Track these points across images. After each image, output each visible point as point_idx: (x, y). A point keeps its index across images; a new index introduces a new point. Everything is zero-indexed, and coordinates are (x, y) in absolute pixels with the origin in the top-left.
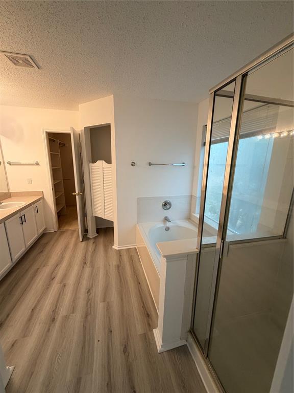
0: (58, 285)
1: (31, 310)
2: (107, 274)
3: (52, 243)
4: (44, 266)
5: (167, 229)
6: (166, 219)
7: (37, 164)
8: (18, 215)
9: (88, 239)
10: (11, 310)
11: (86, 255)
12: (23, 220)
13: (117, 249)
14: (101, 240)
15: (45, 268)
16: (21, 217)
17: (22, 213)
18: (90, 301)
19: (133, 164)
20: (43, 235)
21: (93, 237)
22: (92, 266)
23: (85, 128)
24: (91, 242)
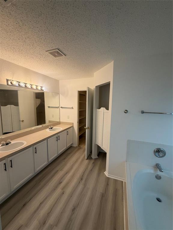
0: (61, 190)
1: (40, 203)
2: (92, 199)
3: (71, 155)
4: (61, 170)
5: (158, 177)
6: (158, 167)
7: (72, 108)
8: (56, 136)
9: (91, 158)
10: (34, 196)
11: (85, 171)
12: (58, 139)
13: (107, 176)
14: (99, 163)
15: (61, 171)
16: (57, 137)
17: (58, 135)
18: (71, 221)
19: (126, 112)
20: (70, 147)
21: (95, 158)
22: (85, 185)
23: (96, 86)
24: (92, 161)
